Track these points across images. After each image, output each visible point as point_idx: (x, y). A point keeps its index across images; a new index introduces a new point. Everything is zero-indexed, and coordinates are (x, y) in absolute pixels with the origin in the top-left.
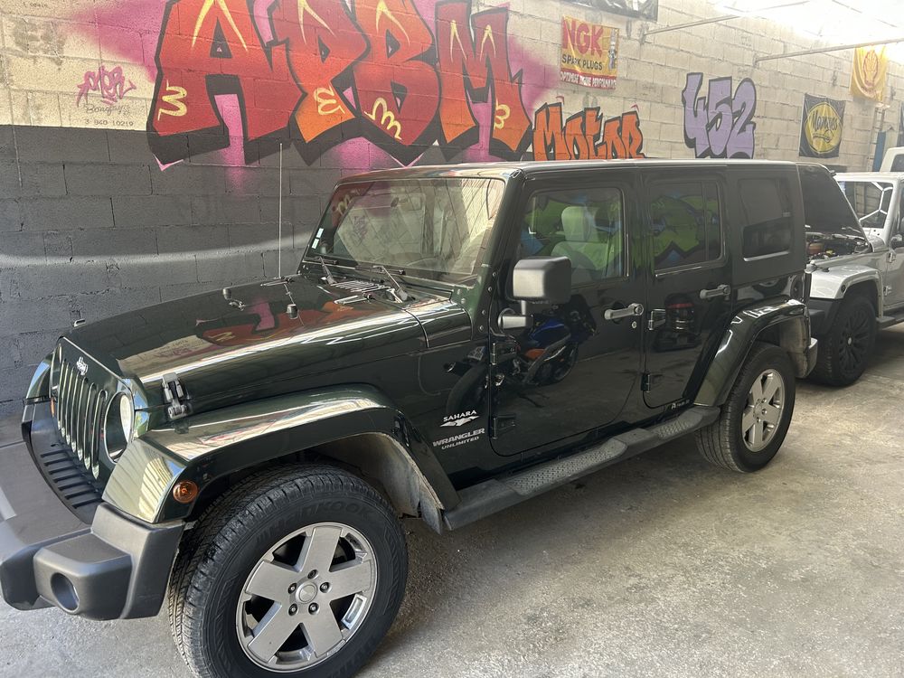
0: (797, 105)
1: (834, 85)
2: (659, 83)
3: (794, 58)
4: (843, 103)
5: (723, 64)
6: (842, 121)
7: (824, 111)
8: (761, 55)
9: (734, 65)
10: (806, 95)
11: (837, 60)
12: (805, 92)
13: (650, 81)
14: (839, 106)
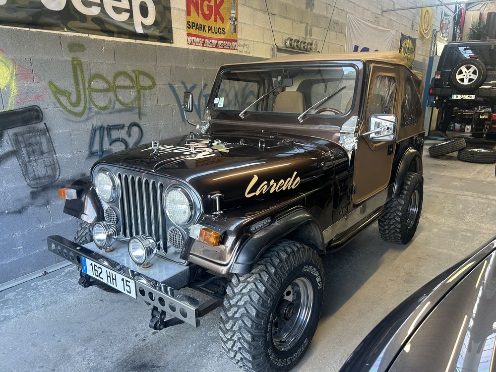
0: (398, 39)
1: (412, 29)
2: (341, 20)
3: (398, 12)
4: (415, 39)
5: (369, 12)
6: (415, 50)
7: (408, 43)
8: (384, 9)
9: (373, 13)
10: (401, 33)
11: (414, 15)
12: (401, 32)
13: (337, 19)
14: (414, 41)
